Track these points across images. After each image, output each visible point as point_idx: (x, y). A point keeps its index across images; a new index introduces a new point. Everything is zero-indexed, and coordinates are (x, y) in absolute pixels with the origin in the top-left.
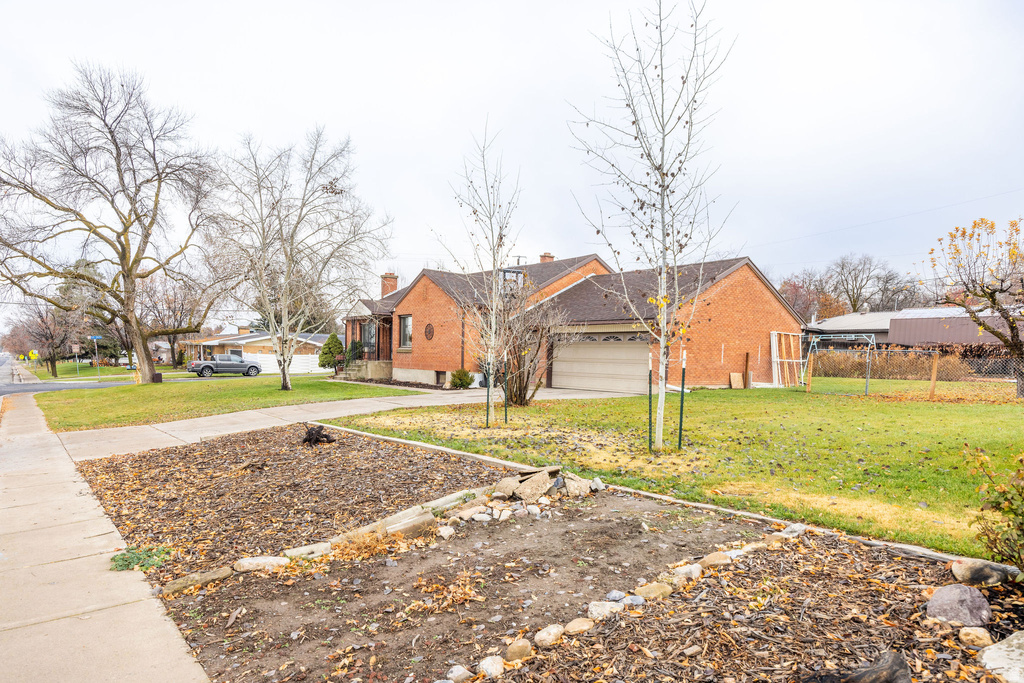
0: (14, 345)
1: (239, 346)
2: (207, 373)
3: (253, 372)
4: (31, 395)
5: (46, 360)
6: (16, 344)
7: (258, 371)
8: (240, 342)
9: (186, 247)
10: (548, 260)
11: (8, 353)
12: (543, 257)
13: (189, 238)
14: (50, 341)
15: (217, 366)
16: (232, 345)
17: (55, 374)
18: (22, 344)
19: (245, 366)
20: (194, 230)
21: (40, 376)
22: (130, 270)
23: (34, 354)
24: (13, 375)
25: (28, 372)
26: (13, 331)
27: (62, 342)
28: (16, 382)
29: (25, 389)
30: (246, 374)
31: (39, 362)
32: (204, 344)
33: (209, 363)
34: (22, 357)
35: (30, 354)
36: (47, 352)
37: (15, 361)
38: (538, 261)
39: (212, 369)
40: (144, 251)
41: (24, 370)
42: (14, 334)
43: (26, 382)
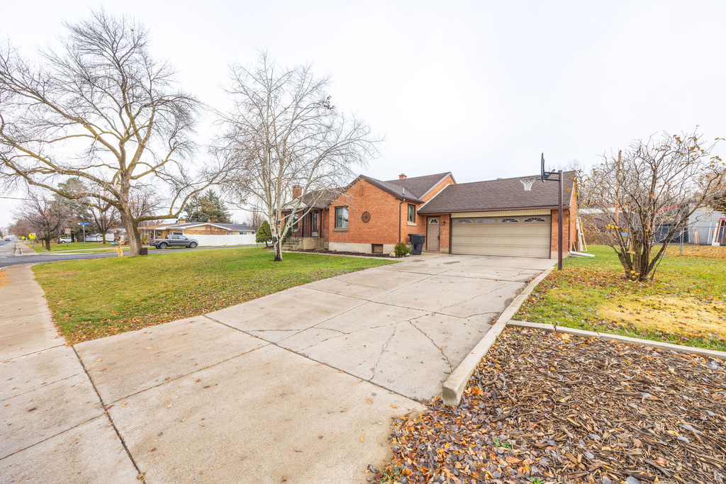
0: (18, 231)
1: (181, 230)
2: (163, 246)
3: (193, 245)
4: (29, 266)
5: (42, 239)
6: (20, 230)
7: (196, 244)
8: (182, 228)
9: (166, 161)
10: (404, 178)
11: (14, 236)
12: (402, 176)
13: (169, 155)
14: (47, 227)
15: (170, 242)
16: (175, 230)
17: (48, 248)
18: (24, 230)
19: (188, 242)
20: (172, 150)
21: (36, 250)
22: (127, 171)
23: (33, 236)
24: (15, 249)
25: (27, 247)
26: (18, 222)
27: (56, 227)
28: (17, 254)
29: (23, 261)
30: (189, 247)
31: (36, 240)
32: (157, 229)
33: (164, 240)
34: (23, 238)
35: (30, 236)
36: (43, 234)
37: (18, 240)
38: (398, 178)
39: (167, 244)
40: (139, 158)
41: (24, 246)
42: (20, 223)
43: (25, 254)
